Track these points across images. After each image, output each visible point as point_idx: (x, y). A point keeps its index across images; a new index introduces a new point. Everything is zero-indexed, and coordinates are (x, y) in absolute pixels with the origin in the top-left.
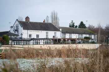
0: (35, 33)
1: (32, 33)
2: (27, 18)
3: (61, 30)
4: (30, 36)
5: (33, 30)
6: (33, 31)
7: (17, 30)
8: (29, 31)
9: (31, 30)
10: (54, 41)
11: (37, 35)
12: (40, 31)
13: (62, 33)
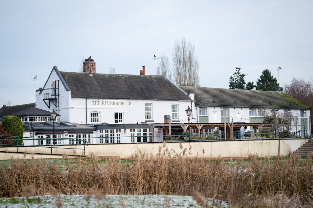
0: (110, 106)
1: (101, 106)
2: (89, 63)
3: (192, 96)
4: (94, 116)
5: (103, 98)
6: (105, 100)
7: (56, 99)
8: (90, 101)
9: (96, 100)
10: (164, 131)
11: (116, 114)
12: (126, 102)
13: (196, 105)
